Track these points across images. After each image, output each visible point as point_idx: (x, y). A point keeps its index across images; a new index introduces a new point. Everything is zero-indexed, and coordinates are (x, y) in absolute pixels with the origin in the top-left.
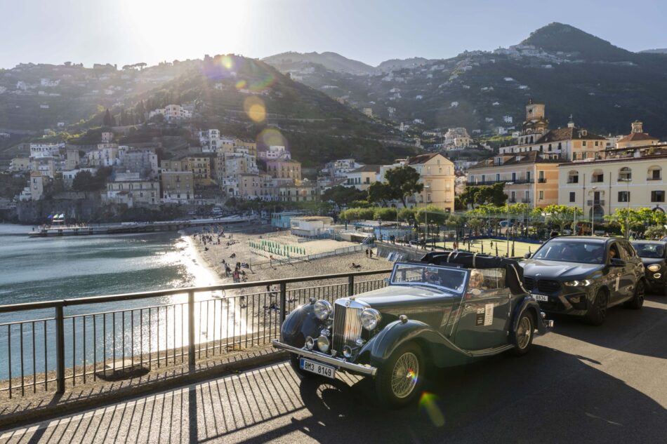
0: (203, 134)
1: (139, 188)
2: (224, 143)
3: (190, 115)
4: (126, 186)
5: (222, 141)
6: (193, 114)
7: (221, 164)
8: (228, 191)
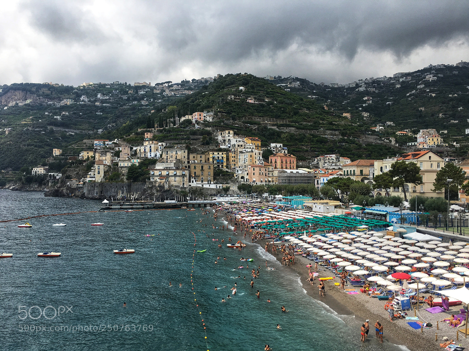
0: (221, 134)
1: (173, 174)
3: (211, 120)
4: (164, 173)
5: (235, 140)
7: (235, 157)
8: (240, 178)
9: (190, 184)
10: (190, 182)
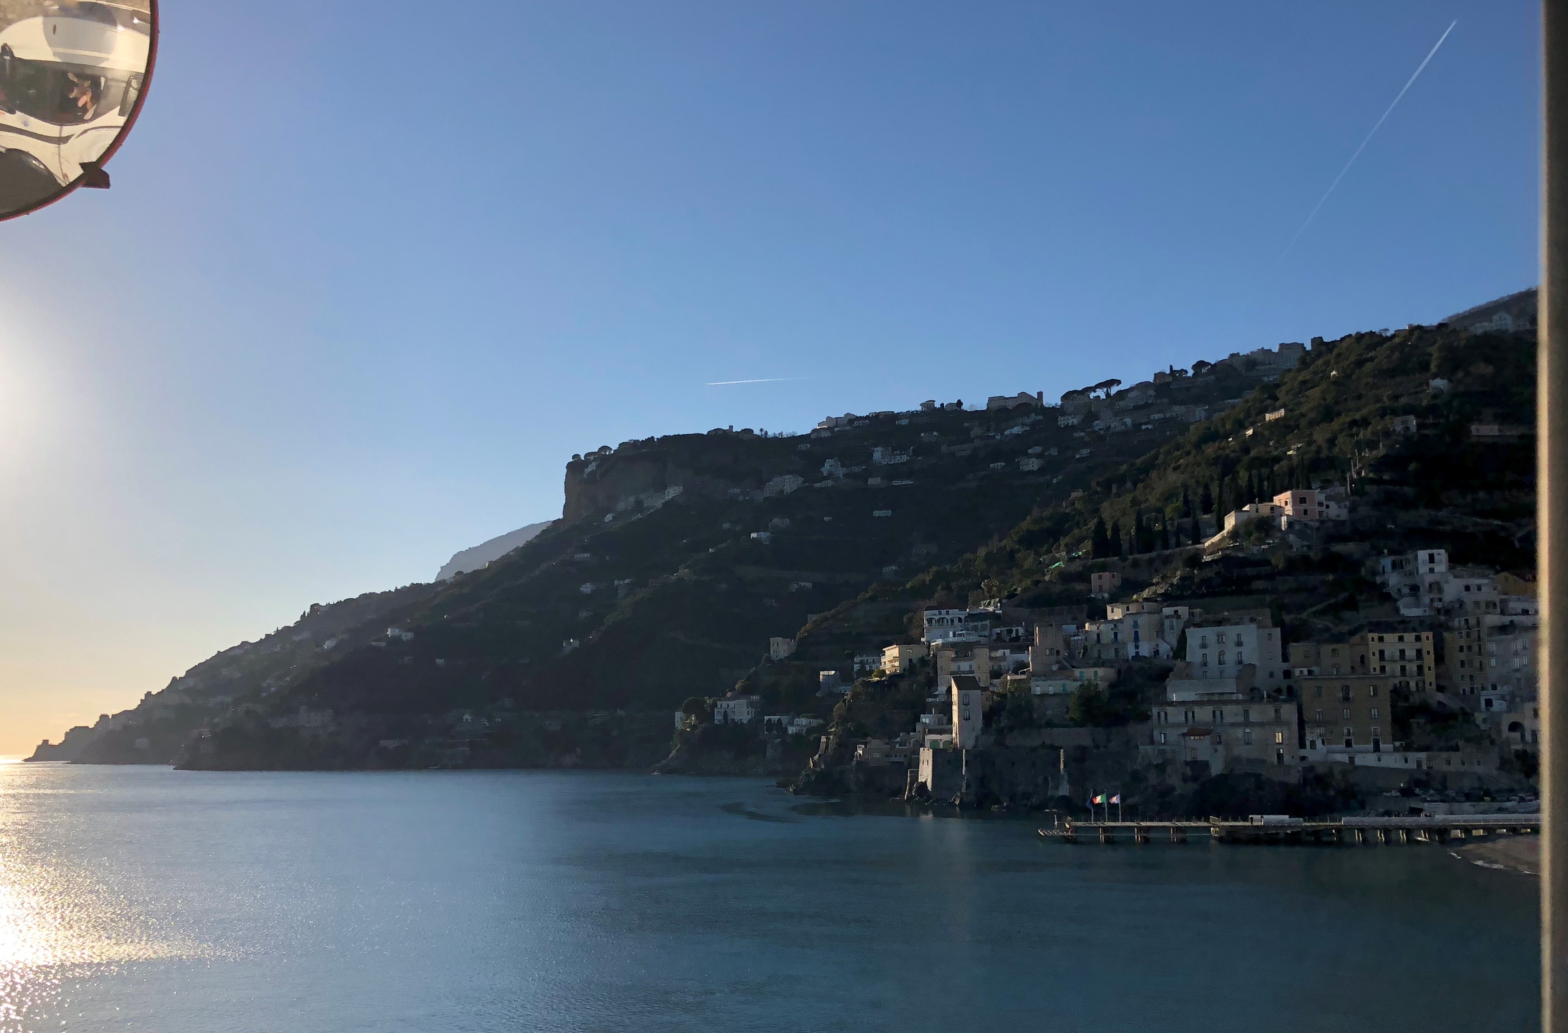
0: (1394, 566)
1: (1241, 719)
2: (1467, 588)
3: (1344, 514)
4: (1204, 714)
5: (1460, 583)
6: (1352, 509)
7: (1469, 648)
8: (1505, 727)
9: (1303, 752)
10: (1302, 745)
